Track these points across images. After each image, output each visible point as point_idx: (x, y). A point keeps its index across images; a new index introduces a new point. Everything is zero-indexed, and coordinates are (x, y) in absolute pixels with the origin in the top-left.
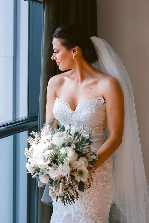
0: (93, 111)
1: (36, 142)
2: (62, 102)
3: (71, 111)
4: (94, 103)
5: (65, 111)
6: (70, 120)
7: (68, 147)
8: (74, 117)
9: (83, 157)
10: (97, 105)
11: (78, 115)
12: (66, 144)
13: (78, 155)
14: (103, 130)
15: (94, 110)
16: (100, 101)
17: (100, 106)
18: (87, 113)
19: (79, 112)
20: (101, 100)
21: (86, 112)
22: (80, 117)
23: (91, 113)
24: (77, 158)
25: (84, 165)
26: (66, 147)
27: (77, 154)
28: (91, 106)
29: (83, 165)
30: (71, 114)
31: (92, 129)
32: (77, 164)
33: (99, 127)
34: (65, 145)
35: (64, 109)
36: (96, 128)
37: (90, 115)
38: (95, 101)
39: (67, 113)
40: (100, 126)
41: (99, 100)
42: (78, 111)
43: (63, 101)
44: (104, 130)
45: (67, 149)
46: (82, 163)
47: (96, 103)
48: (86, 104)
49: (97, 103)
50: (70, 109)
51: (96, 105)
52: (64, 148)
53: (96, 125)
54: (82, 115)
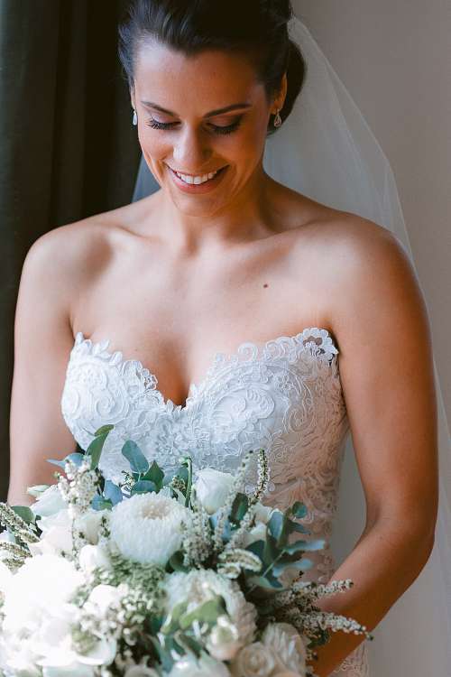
0: (285, 403)
1: (10, 556)
2: (113, 363)
3: (164, 408)
4: (283, 360)
5: (132, 406)
6: (158, 450)
7: (203, 571)
8: (179, 437)
9: (278, 621)
10: (299, 372)
11: (204, 426)
12: (194, 553)
13: (256, 614)
14: (324, 493)
15: (286, 399)
16: (316, 348)
17: (314, 374)
18: (253, 413)
19: (210, 410)
20: (319, 342)
21: (249, 412)
22: (212, 437)
23: (275, 415)
24: (254, 626)
25: (293, 664)
26: (193, 573)
27: (252, 606)
28: (270, 378)
29: (287, 666)
30: (165, 423)
31: (272, 493)
32: (258, 658)
33: (307, 480)
34: (186, 562)
35: (126, 394)
36: (296, 486)
37: (268, 423)
38: (291, 349)
39: (140, 420)
40: (313, 476)
41: (309, 345)
42: (201, 407)
43: (118, 355)
44: (330, 495)
45: (196, 580)
46: (285, 656)
47: (293, 361)
48: (244, 369)
49: (300, 360)
50: (159, 395)
51: (297, 370)
52: (182, 574)
53: (296, 472)
54: (224, 428)
